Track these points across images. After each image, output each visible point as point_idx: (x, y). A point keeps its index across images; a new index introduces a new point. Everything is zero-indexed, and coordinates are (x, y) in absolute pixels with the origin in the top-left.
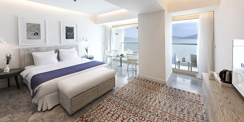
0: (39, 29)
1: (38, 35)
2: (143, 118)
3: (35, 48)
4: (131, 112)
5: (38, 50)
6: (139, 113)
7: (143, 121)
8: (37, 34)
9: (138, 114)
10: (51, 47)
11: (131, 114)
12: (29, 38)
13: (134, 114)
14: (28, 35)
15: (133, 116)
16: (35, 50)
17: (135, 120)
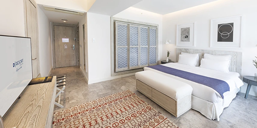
0: (188, 32)
1: (188, 38)
2: (115, 126)
3: (185, 49)
4: (126, 120)
5: (187, 51)
6: (122, 126)
7: (113, 124)
8: (187, 36)
9: (122, 124)
10: (198, 50)
11: (124, 119)
12: (182, 41)
13: (123, 121)
14: (181, 38)
15: (121, 119)
16: (185, 50)
17: (118, 119)
